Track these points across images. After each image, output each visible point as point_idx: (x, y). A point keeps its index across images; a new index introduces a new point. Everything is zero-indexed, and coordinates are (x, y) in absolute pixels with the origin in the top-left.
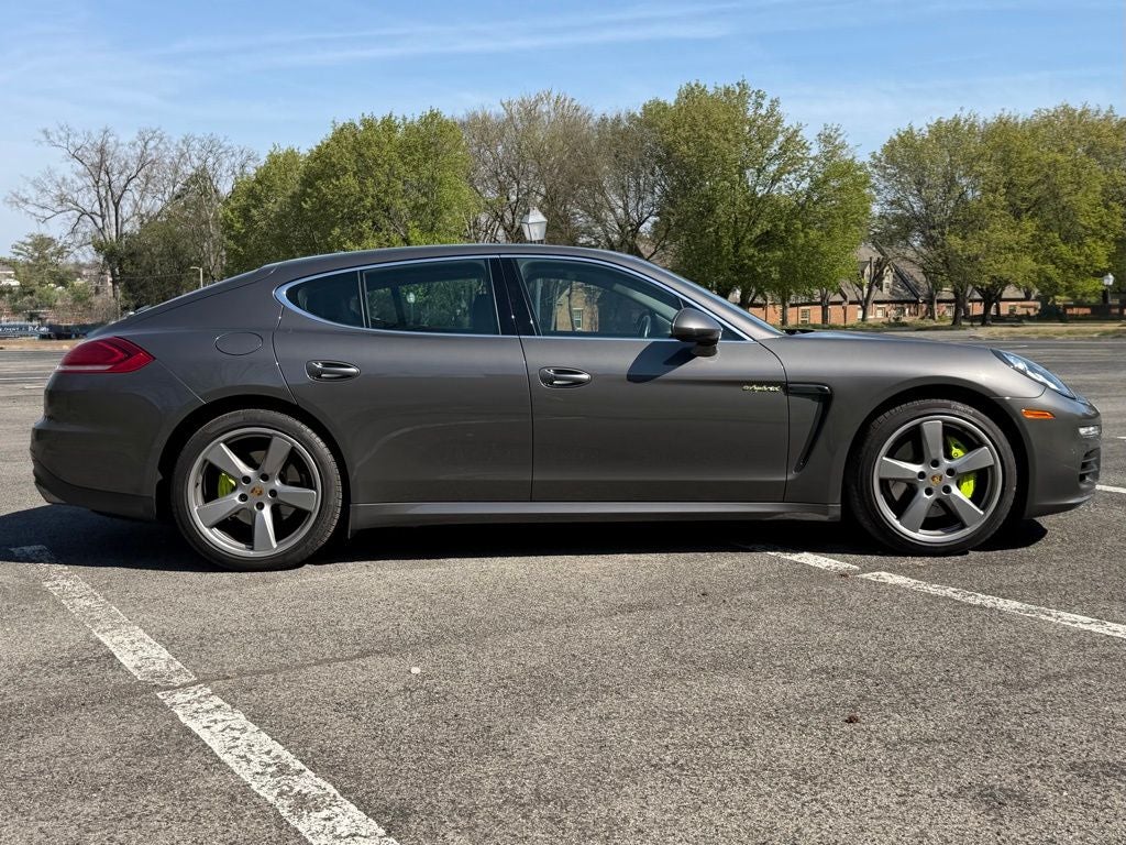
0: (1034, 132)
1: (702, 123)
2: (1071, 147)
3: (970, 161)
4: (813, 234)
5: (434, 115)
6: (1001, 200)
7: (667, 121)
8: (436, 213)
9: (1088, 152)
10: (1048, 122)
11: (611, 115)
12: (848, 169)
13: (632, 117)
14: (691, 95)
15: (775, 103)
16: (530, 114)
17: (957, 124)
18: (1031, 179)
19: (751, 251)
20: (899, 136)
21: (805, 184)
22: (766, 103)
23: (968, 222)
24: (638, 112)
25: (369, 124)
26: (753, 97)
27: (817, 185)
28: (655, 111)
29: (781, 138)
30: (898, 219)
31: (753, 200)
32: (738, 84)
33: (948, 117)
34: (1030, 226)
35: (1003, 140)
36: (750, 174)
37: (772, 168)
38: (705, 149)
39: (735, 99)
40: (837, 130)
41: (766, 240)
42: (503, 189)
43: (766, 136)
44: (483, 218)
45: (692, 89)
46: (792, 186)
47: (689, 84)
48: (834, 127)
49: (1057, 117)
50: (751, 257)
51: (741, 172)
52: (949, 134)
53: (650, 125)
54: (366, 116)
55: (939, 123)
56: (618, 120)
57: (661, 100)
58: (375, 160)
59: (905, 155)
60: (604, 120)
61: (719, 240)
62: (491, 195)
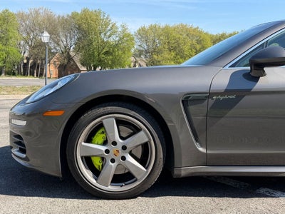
0: (174, 29)
1: (89, 19)
2: (183, 34)
3: (159, 36)
4: (120, 52)
5: (7, 11)
6: (167, 47)
7: (78, 18)
8: (7, 40)
9: (187, 36)
10: (177, 28)
11: (61, 15)
12: (129, 35)
13: (68, 16)
14: (85, 11)
15: (108, 15)
16: (37, 12)
17: (156, 26)
18: (174, 41)
19: (103, 56)
20: (142, 28)
21: (117, 39)
22: (106, 15)
23: (159, 52)
24: (70, 14)
26: (102, 13)
27: (121, 39)
28: (74, 16)
29: (111, 25)
30: (139, 51)
31: (103, 41)
33: (153, 24)
34: (173, 54)
35: (167, 32)
36: (102, 35)
37: (109, 33)
38: (90, 26)
39: (98, 13)
41: (107, 53)
42: (28, 34)
43: (107, 25)
44: (22, 42)
45: (86, 9)
46: (113, 39)
47: (84, 8)
49: (180, 26)
50: (103, 58)
51: (100, 33)
52: (153, 28)
55: (151, 25)
56: (63, 17)
57: (77, 12)
59: (143, 33)
60: (59, 16)
61: (94, 52)
62: (25, 35)
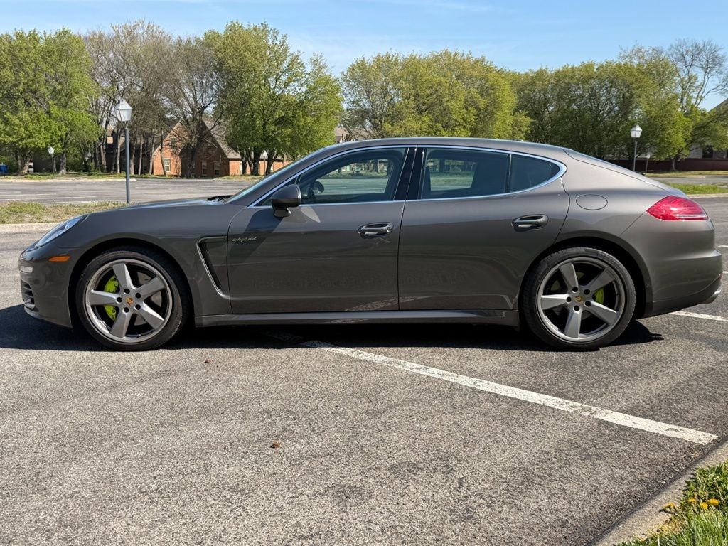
0: (429, 65)
1: (241, 47)
2: (449, 74)
3: (396, 80)
4: (309, 119)
5: (66, 32)
6: (412, 104)
7: (218, 45)
8: (69, 96)
9: (458, 78)
10: (437, 60)
11: (184, 39)
12: (327, 81)
13: (197, 40)
14: (233, 29)
15: (285, 37)
16: (131, 34)
17: (389, 58)
18: (428, 92)
19: (273, 127)
20: (357, 63)
21: (304, 89)
22: (279, 37)
23: (395, 116)
24: (201, 37)
25: (20, 36)
26: (271, 33)
27: (310, 91)
28: (211, 39)
29: (288, 60)
30: (357, 112)
31: (274, 98)
32: (262, 24)
33: (383, 54)
34: (426, 119)
35: (412, 69)
36: (271, 80)
37: (284, 78)
38: (243, 64)
39: (260, 33)
40: (321, 57)
41: (282, 121)
42: (114, 82)
43: (279, 59)
44: (102, 100)
45: (235, 25)
46: (295, 90)
47: (232, 22)
48: (319, 55)
49: (442, 57)
50: (273, 132)
51: (266, 79)
52: (384, 63)
53: (209, 46)
54: (18, 31)
55: (379, 56)
56: (189, 42)
57: (216, 31)
58: (25, 59)
59: (360, 74)
60: (180, 41)
61: (254, 120)
62: (106, 85)
